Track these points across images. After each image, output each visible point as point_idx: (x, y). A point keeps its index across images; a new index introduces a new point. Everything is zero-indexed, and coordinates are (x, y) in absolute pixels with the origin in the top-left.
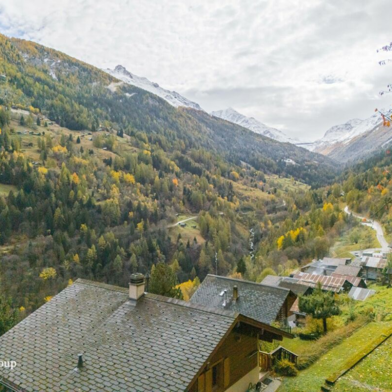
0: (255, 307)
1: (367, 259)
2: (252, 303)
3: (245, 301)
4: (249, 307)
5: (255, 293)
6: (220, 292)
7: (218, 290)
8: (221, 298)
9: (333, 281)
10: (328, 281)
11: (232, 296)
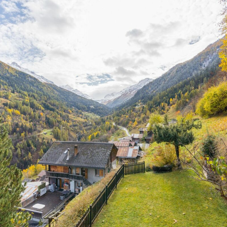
0: (91, 157)
1: (134, 135)
2: (88, 155)
3: (83, 155)
4: (87, 158)
5: (90, 148)
6: (65, 151)
7: (63, 150)
8: (65, 155)
9: (124, 144)
10: (122, 144)
11: (73, 152)
